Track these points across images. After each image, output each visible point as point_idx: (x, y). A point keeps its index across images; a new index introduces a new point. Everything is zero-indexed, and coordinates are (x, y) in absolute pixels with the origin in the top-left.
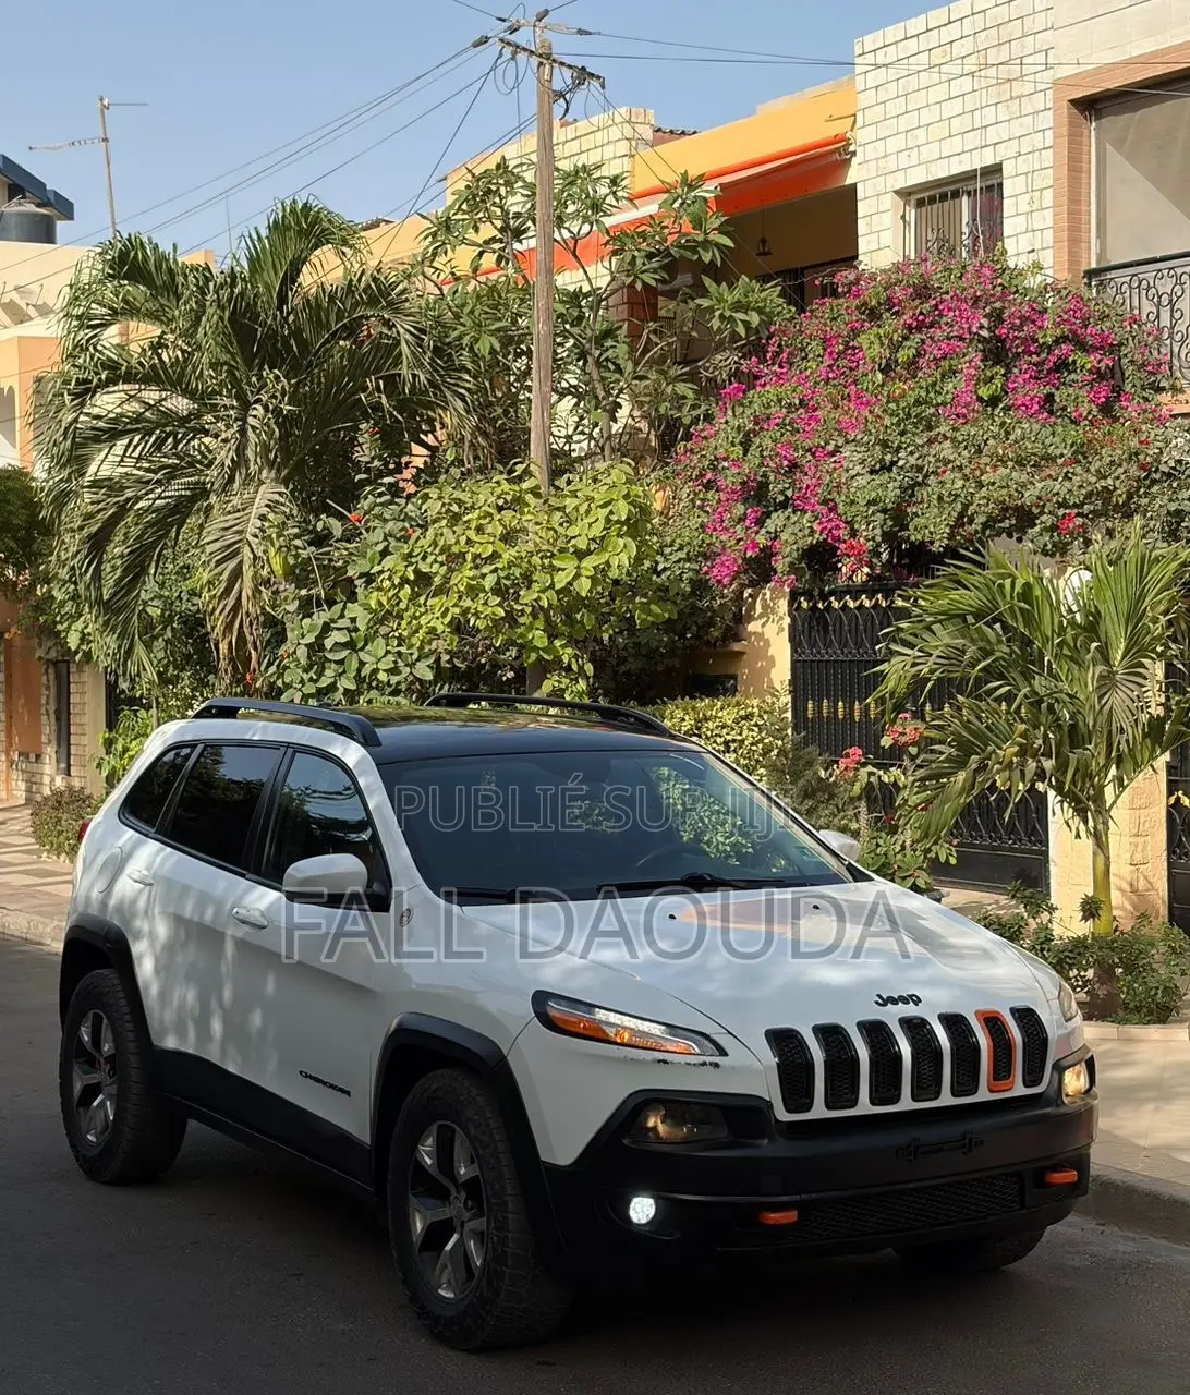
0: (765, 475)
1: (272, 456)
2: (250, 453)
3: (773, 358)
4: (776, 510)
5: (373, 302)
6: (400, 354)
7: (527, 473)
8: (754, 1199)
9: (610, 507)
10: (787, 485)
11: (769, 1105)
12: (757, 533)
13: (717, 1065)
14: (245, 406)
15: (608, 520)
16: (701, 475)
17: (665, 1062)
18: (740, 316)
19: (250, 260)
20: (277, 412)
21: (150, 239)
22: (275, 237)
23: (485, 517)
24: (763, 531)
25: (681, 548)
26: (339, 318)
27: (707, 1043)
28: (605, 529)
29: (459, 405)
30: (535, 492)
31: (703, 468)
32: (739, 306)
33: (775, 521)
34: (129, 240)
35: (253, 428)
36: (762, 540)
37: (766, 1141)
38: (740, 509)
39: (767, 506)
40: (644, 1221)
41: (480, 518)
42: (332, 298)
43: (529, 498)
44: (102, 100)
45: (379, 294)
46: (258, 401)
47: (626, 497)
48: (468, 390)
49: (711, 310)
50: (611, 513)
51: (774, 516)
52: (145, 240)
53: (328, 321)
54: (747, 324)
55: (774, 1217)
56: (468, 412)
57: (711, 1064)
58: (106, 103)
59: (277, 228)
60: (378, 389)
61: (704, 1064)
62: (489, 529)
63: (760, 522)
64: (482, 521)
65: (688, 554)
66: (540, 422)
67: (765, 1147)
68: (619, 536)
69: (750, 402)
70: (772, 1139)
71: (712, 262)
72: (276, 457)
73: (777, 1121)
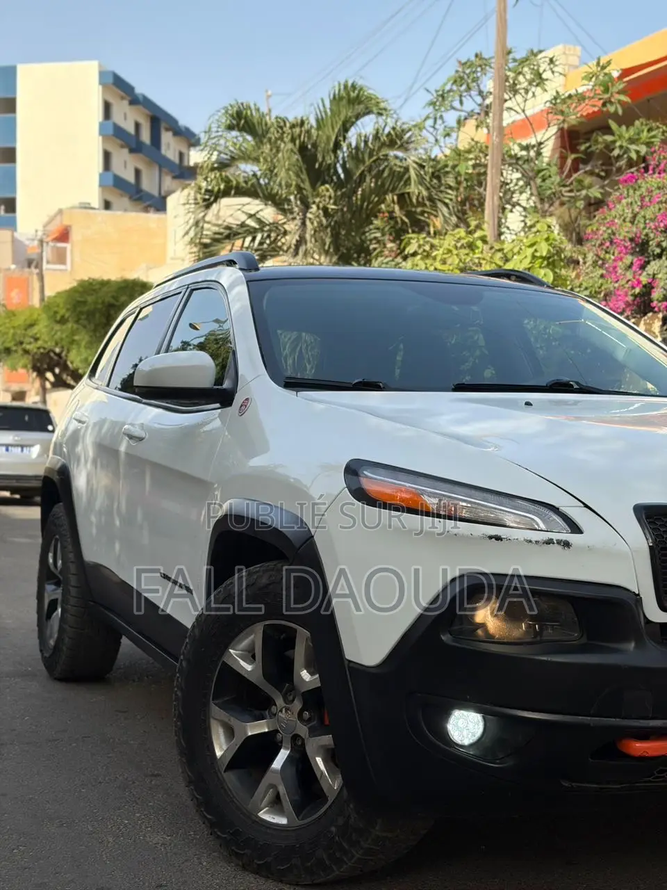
0: (647, 235)
1: (326, 247)
2: (308, 236)
3: (654, 169)
4: (654, 260)
5: (392, 144)
6: (409, 178)
7: (478, 227)
8: (613, 721)
9: (535, 247)
10: (663, 239)
11: (637, 598)
12: (640, 275)
13: (567, 544)
14: (306, 206)
15: (534, 257)
16: (602, 244)
17: (498, 538)
18: (633, 147)
19: (317, 120)
20: (325, 210)
21: (255, 105)
22: (334, 108)
23: (447, 253)
24: (645, 273)
25: (586, 289)
26: (371, 155)
27: (555, 517)
28: (531, 263)
29: (445, 210)
30: (484, 240)
31: (604, 239)
32: (632, 141)
33: (653, 266)
34: (242, 104)
35: (310, 219)
36: (644, 279)
37: (633, 645)
38: (628, 259)
39: (648, 257)
40: (466, 742)
41: (444, 254)
42: (366, 142)
43: (479, 243)
44: (267, 91)
45: (397, 139)
46: (314, 203)
47: (547, 239)
48: (451, 200)
49: (614, 142)
50: (536, 251)
51: (653, 263)
52: (253, 107)
53: (363, 158)
54: (638, 152)
55: (640, 747)
56: (450, 214)
57: (559, 542)
58: (270, 93)
59: (336, 100)
60: (393, 201)
61: (550, 542)
62: (449, 261)
63: (643, 267)
64: (445, 256)
65: (591, 292)
66: (491, 203)
67: (629, 653)
68: (540, 267)
69: (640, 187)
70: (640, 644)
71: (616, 112)
72: (329, 248)
73: (648, 622)
